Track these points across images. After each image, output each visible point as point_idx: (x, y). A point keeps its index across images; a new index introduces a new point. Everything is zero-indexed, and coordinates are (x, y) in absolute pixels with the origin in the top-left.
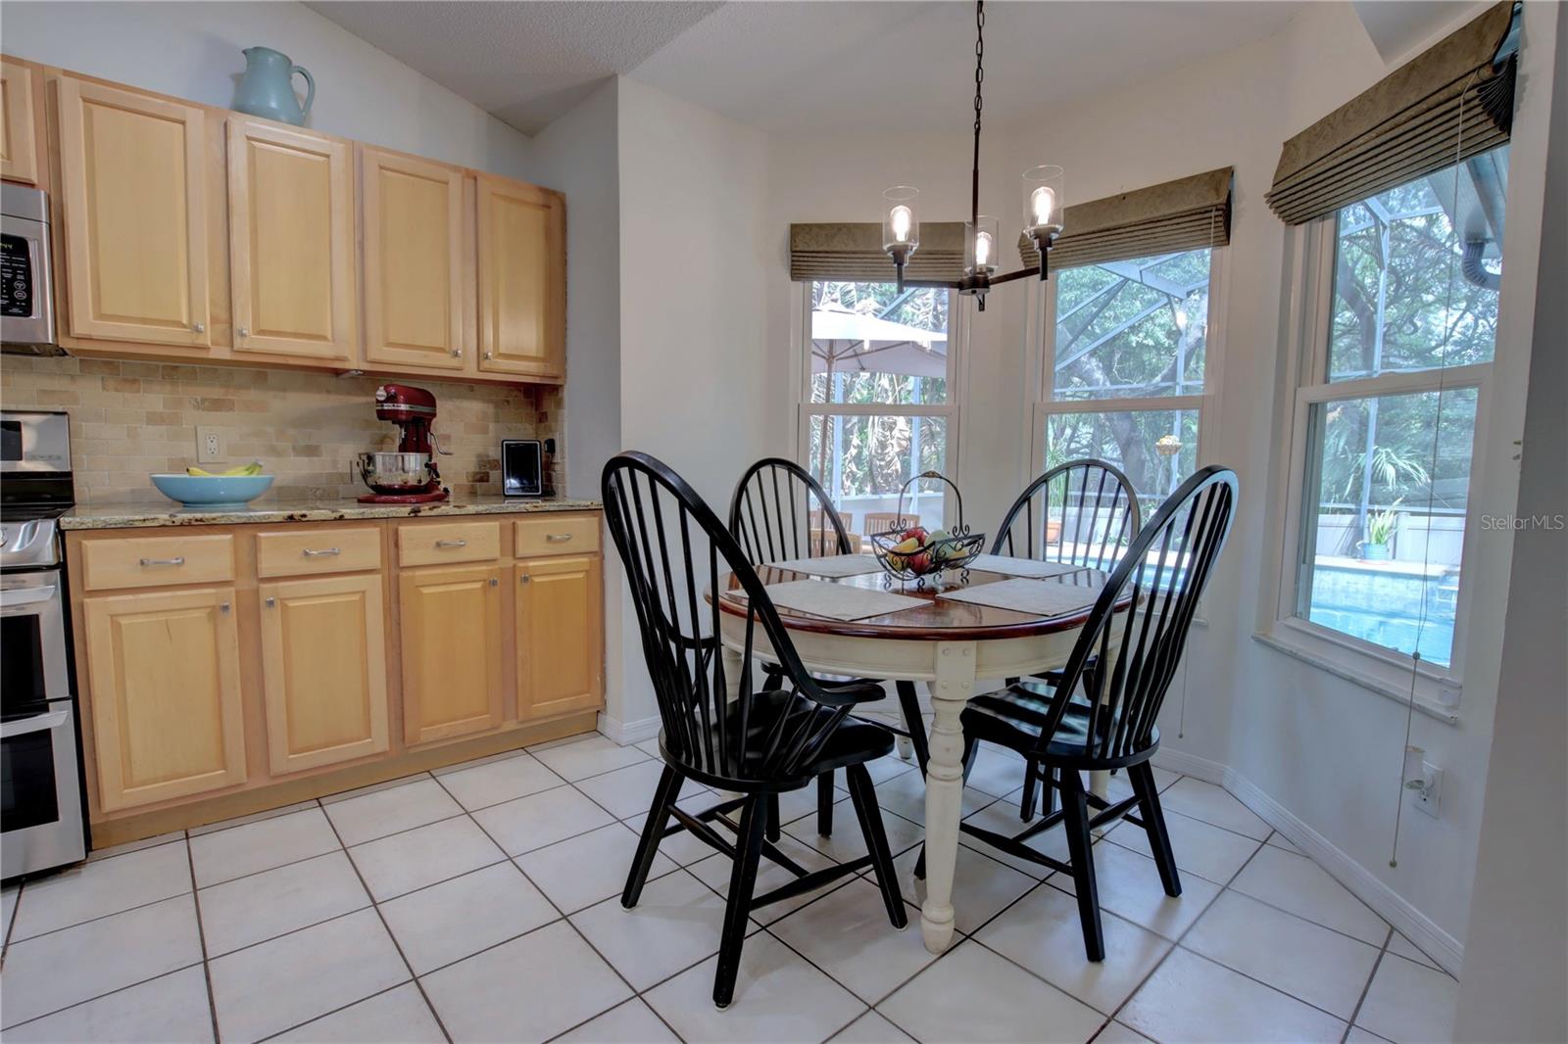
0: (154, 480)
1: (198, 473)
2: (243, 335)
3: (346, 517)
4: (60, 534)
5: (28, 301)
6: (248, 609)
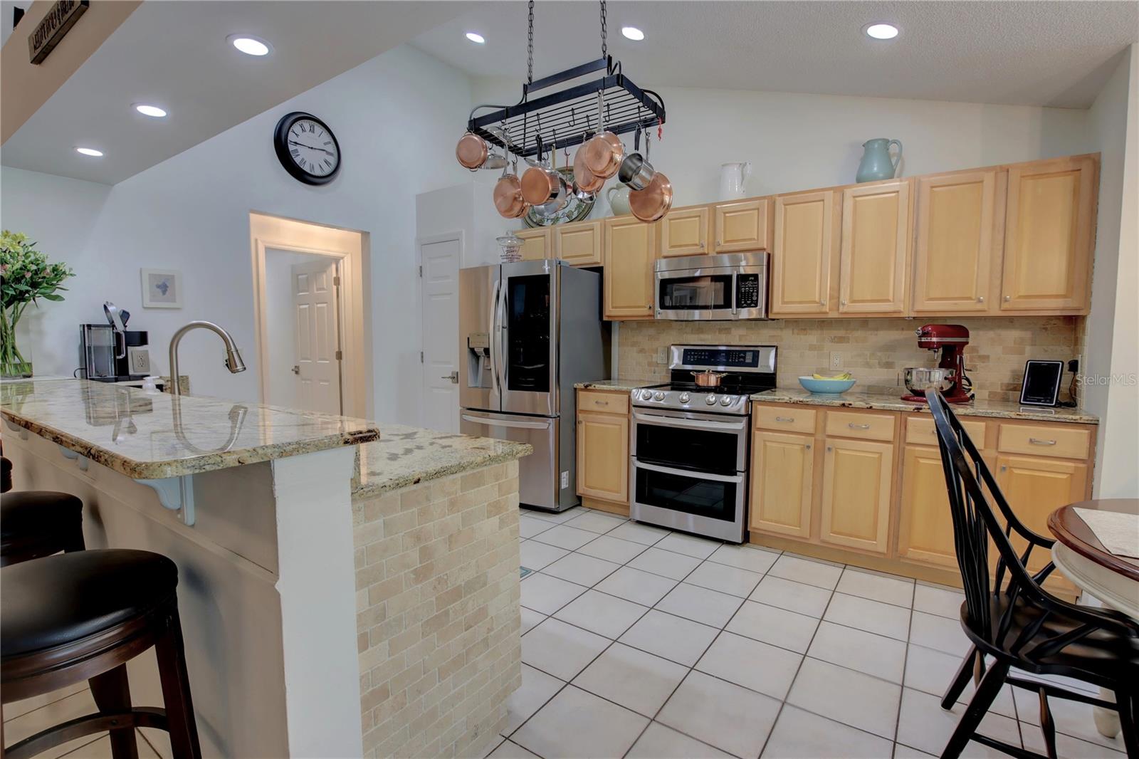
0: (800, 379)
1: (818, 377)
2: (843, 304)
3: (874, 407)
4: (749, 401)
5: (757, 300)
6: (819, 448)
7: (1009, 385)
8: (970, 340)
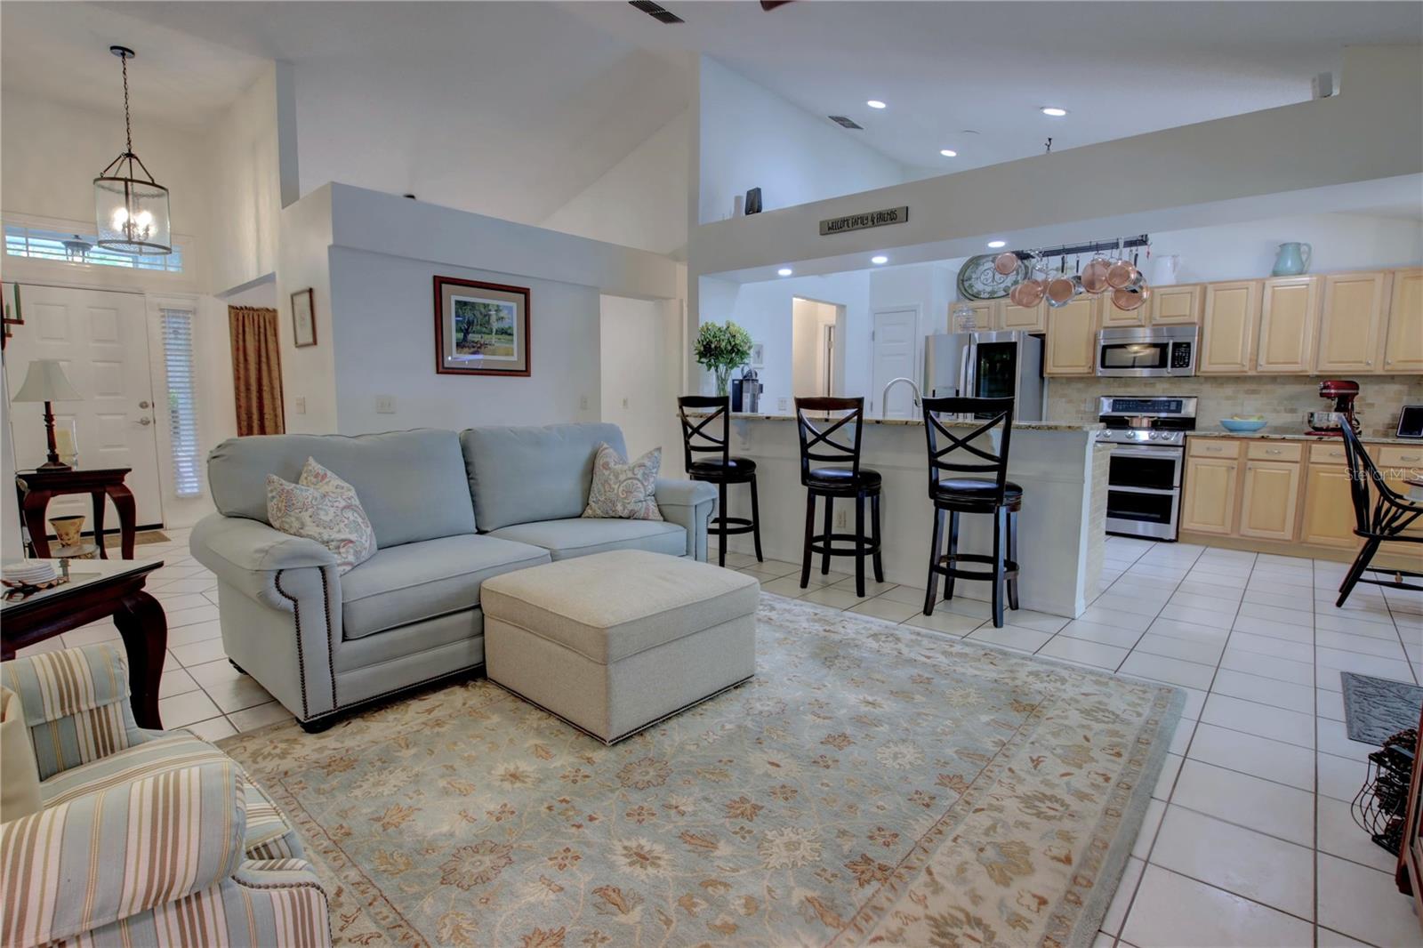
0: (1223, 421)
1: (1237, 419)
2: (1261, 365)
5: (1189, 362)
6: (1241, 470)
7: (1389, 424)
8: (1360, 392)
